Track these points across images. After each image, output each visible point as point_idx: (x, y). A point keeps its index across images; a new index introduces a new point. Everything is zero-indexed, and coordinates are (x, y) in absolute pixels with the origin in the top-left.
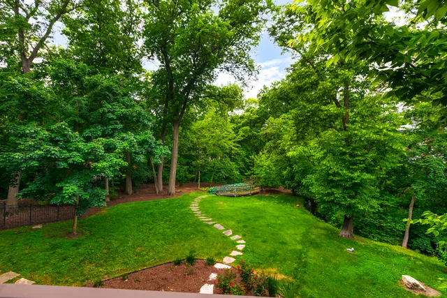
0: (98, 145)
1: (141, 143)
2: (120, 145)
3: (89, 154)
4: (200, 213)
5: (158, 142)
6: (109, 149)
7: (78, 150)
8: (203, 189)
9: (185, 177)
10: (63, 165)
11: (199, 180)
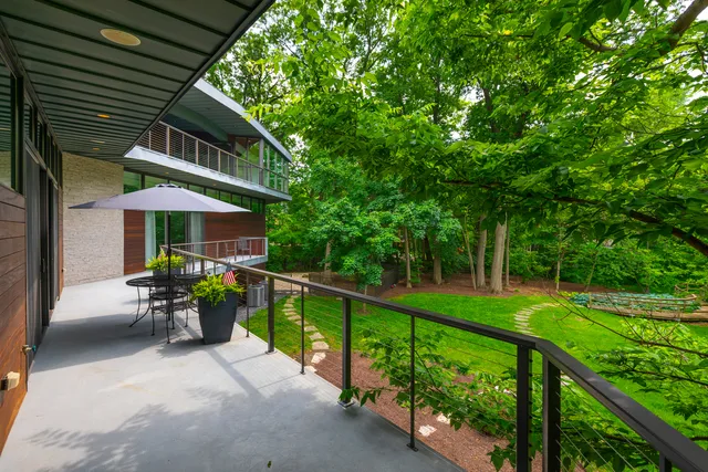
0: (374, 218)
1: (423, 216)
2: (397, 217)
3: (367, 228)
4: (526, 325)
5: (446, 214)
6: (385, 223)
7: (358, 224)
8: (565, 293)
9: (532, 269)
10: (345, 238)
11: (558, 277)
